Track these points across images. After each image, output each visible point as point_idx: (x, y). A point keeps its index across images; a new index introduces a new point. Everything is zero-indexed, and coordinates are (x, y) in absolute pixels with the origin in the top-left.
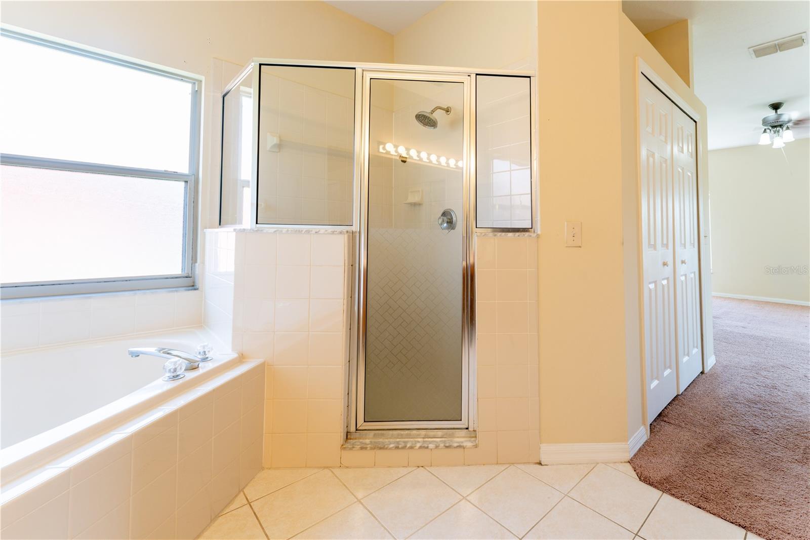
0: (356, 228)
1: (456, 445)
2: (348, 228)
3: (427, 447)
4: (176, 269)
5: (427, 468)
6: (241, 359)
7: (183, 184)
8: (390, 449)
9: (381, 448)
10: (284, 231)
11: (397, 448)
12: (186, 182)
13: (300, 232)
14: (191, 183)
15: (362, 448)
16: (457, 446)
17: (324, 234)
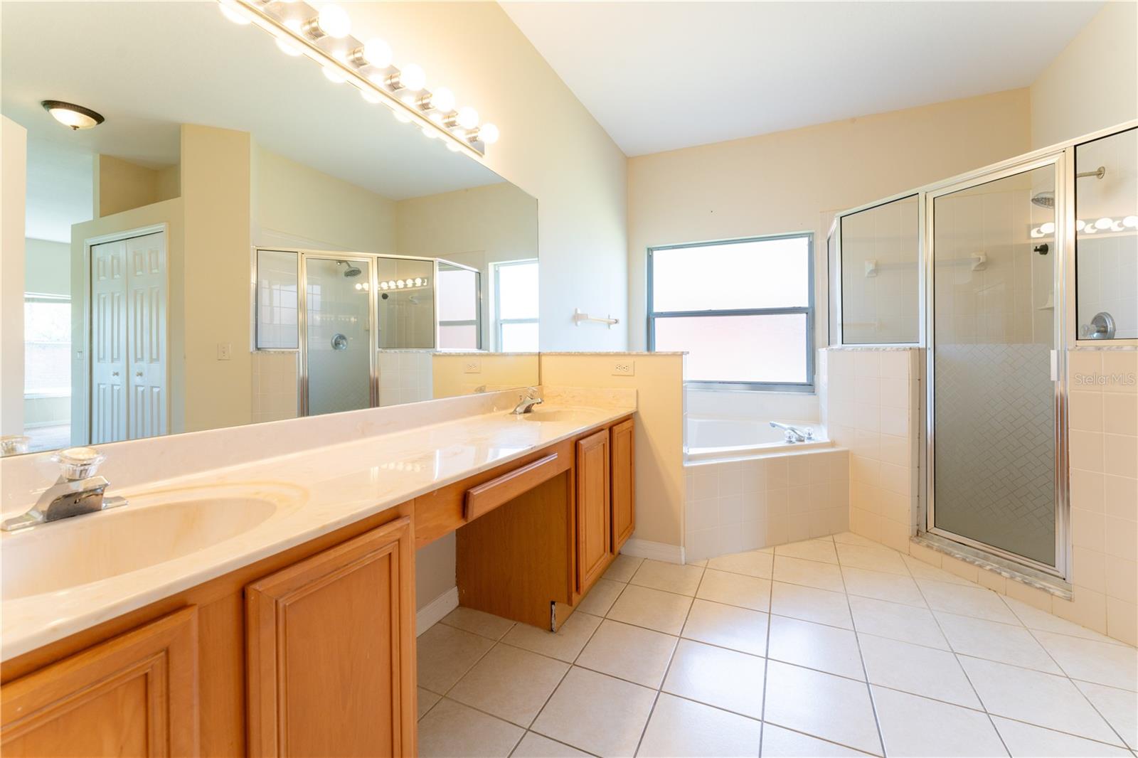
0: (922, 345)
1: (1038, 586)
2: (916, 345)
3: (1000, 574)
4: (804, 380)
5: (1000, 595)
6: (832, 444)
7: (805, 315)
8: (956, 558)
9: (946, 554)
10: (859, 349)
11: (964, 560)
12: (807, 313)
13: (870, 349)
14: (810, 314)
15: (928, 546)
16: (1040, 588)
17: (890, 351)
